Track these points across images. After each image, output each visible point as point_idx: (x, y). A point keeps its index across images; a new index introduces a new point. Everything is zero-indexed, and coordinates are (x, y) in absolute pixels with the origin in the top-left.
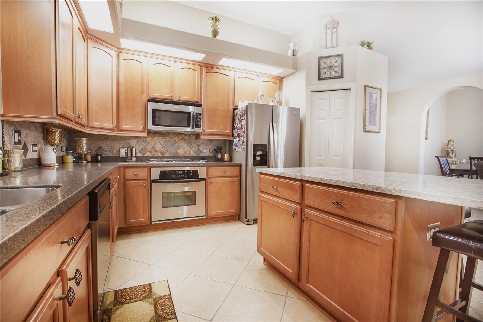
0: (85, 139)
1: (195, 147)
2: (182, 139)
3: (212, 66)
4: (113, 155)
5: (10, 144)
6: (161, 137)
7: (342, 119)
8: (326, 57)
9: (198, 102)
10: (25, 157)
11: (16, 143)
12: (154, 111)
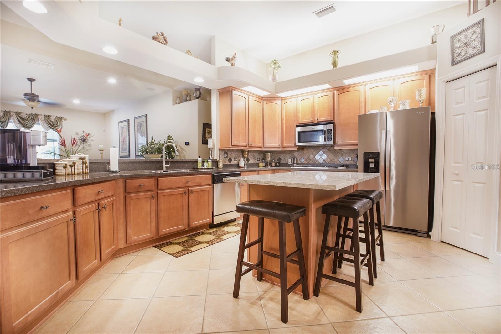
0: (269, 153)
1: (339, 156)
2: (328, 150)
3: (343, 87)
4: (285, 163)
5: (222, 158)
6: (313, 150)
7: (488, 109)
8: (460, 33)
9: (332, 120)
10: (230, 163)
11: (224, 158)
12: (299, 133)
